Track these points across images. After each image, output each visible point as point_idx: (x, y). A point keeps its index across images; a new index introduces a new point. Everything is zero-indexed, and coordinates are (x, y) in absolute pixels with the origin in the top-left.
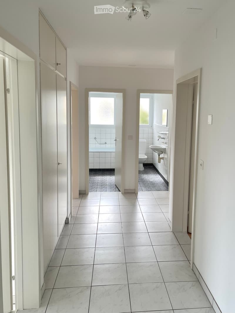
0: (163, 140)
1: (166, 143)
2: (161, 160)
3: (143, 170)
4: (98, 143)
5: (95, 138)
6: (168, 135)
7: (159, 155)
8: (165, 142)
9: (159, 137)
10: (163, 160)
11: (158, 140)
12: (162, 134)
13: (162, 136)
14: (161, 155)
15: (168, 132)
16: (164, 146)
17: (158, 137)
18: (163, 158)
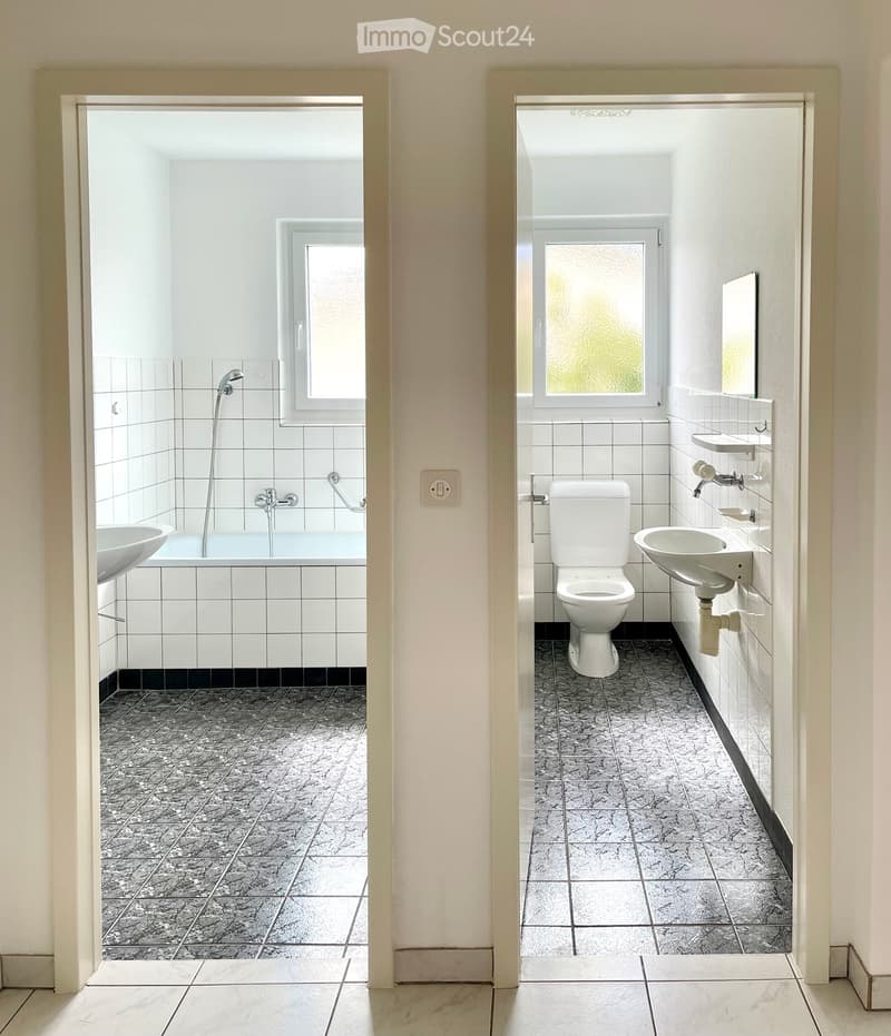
0: (733, 489)
1: (753, 518)
2: (723, 632)
3: (608, 674)
4: (348, 507)
5: (334, 477)
6: (765, 457)
7: (707, 601)
8: (746, 512)
9: (705, 471)
10: (733, 635)
11: (698, 491)
12: (721, 448)
13: (723, 464)
14: (718, 596)
15: (765, 440)
16: (737, 539)
17: (696, 468)
18: (732, 622)
